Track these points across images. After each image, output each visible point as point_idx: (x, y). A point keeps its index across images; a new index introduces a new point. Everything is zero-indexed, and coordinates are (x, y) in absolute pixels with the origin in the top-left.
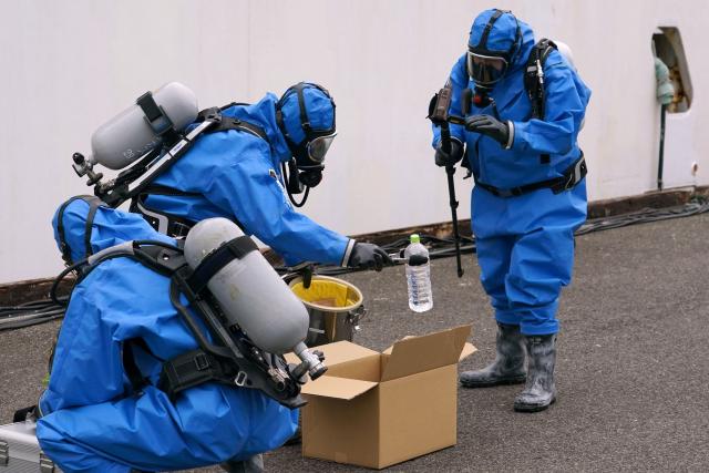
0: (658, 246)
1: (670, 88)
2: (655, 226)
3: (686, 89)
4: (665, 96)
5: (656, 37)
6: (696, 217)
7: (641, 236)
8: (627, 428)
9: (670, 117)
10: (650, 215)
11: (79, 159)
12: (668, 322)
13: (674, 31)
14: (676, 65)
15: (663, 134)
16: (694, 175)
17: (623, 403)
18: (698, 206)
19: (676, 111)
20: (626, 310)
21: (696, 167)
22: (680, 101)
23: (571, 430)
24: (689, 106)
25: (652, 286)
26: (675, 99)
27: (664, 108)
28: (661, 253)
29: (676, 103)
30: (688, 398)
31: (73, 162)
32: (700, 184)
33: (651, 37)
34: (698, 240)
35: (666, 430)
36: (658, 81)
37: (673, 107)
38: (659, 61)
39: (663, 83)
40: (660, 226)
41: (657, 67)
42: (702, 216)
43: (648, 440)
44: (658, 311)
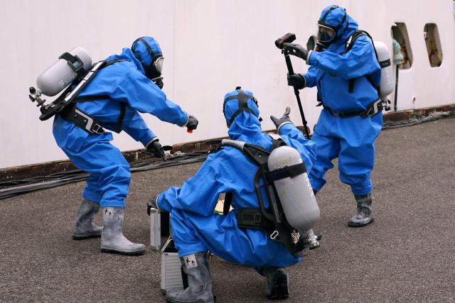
0: (397, 142)
1: (401, 56)
2: (394, 131)
3: (409, 56)
4: (398, 60)
5: (393, 28)
6: (416, 126)
7: (387, 137)
8: (396, 244)
9: (401, 71)
10: (390, 125)
11: (32, 91)
12: (410, 185)
13: (403, 25)
14: (404, 43)
15: (397, 81)
16: (413, 103)
17: (392, 230)
18: (416, 120)
19: (404, 68)
20: (385, 178)
21: (414, 99)
22: (406, 63)
23: (366, 246)
24: (411, 66)
25: (397, 165)
26: (403, 62)
27: (398, 67)
28: (400, 146)
29: (403, 64)
30: (427, 227)
31: (30, 94)
32: (416, 108)
33: (390, 28)
34: (419, 138)
35: (418, 246)
36: (394, 51)
37: (402, 66)
38: (395, 41)
39: (397, 53)
40: (397, 131)
41: (394, 44)
42: (419, 126)
43: (409, 252)
44: (403, 179)
